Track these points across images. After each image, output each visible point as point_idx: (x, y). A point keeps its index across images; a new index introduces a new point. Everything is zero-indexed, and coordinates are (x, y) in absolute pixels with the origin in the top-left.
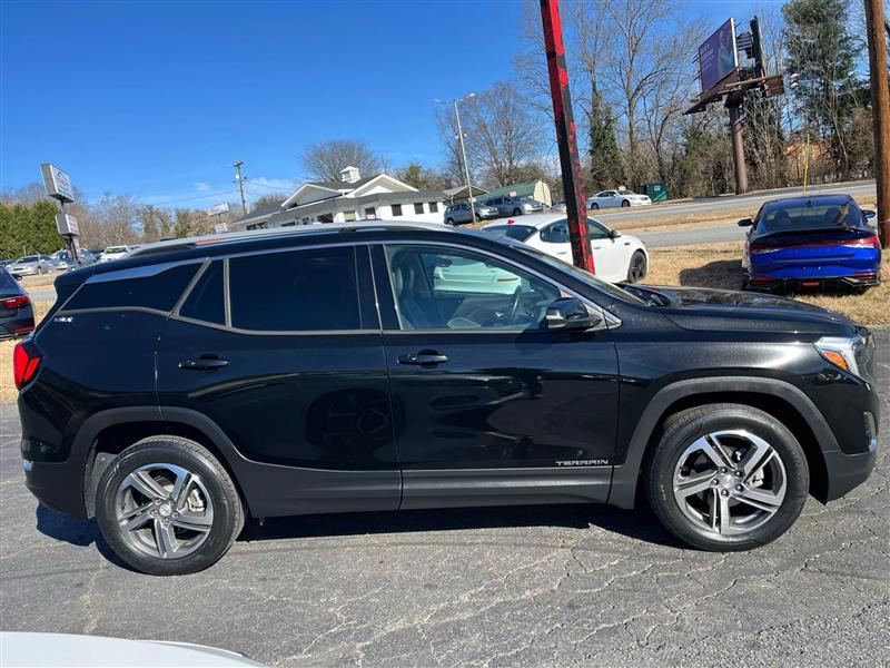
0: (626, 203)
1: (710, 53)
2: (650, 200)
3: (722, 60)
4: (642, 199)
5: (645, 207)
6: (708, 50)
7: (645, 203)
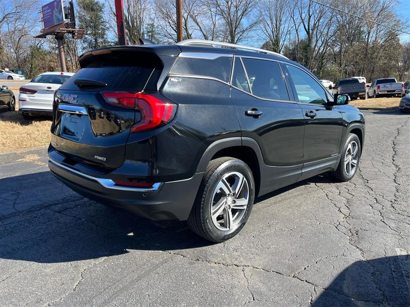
0: (10, 77)
1: (49, 11)
2: (24, 78)
3: (56, 16)
4: (20, 77)
5: (22, 81)
6: (48, 9)
7: (21, 79)
